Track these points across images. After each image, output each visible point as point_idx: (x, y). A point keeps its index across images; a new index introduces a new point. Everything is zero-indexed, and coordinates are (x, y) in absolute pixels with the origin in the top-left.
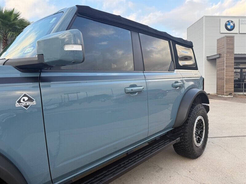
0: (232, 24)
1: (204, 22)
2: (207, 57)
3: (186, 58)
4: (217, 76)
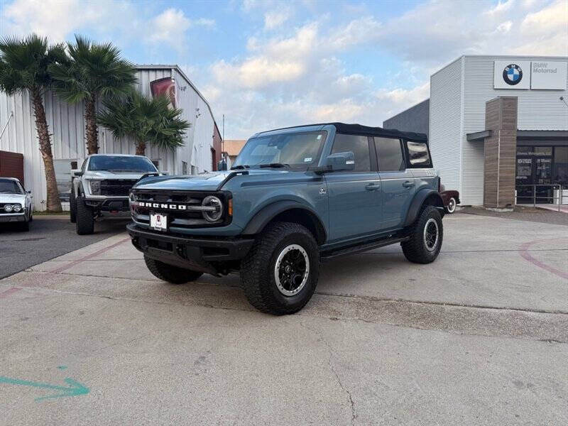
0: (516, 72)
1: (463, 67)
2: (468, 135)
3: (420, 155)
4: (485, 172)
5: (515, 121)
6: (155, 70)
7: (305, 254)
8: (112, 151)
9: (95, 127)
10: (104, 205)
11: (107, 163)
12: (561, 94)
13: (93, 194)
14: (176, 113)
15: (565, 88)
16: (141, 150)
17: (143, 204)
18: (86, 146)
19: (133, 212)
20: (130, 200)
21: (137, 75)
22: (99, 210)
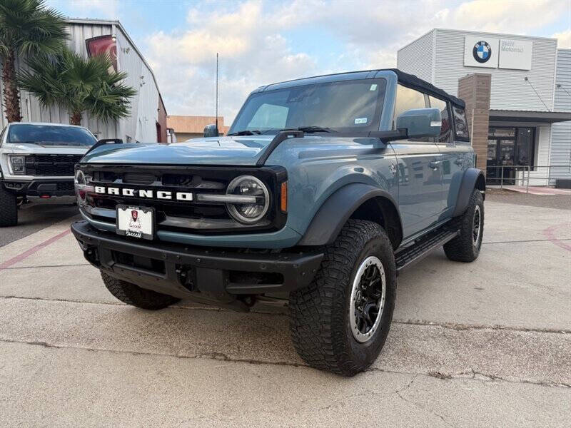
0: (485, 49)
1: (434, 41)
5: (488, 100)
6: (92, 25)
7: (382, 271)
8: (39, 118)
9: (15, 92)
10: (31, 188)
11: (33, 134)
12: (525, 75)
13: (15, 173)
14: (118, 77)
15: (529, 68)
16: (77, 119)
17: (102, 190)
18: (5, 115)
19: (81, 202)
20: (76, 181)
21: (68, 30)
22: (24, 195)
